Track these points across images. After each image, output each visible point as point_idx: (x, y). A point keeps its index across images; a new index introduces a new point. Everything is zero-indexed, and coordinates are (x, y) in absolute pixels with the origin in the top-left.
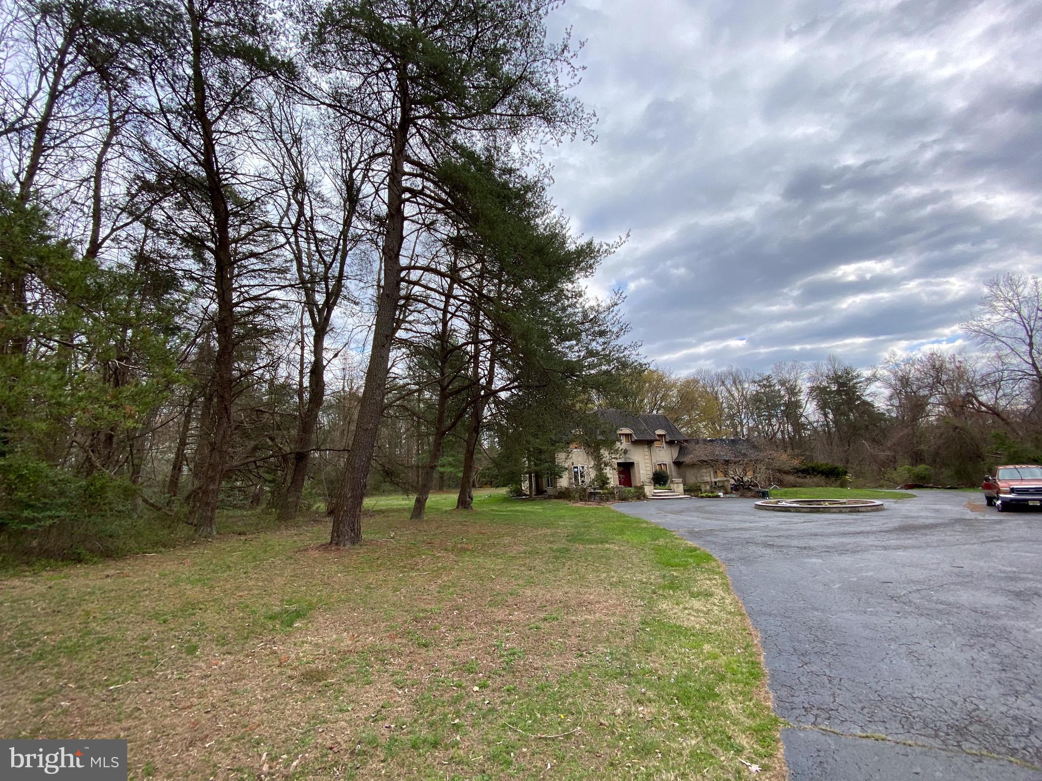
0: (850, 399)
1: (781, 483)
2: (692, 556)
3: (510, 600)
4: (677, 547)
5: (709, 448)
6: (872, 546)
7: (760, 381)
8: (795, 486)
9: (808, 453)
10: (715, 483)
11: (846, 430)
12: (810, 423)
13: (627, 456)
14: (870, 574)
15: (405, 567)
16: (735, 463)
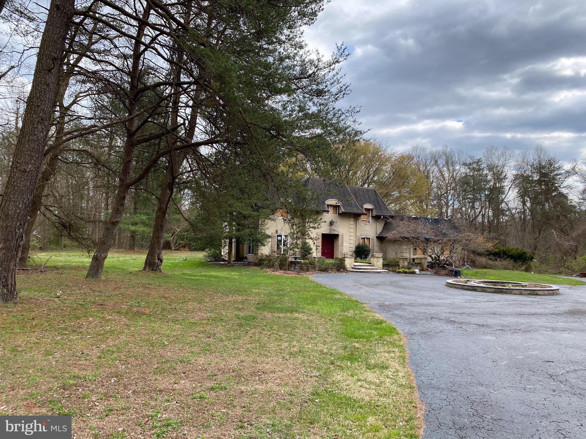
0: (548, 189)
1: (474, 264)
2: (377, 328)
3: (179, 367)
4: (365, 319)
5: (412, 226)
6: (541, 326)
7: (470, 164)
8: (486, 268)
9: (502, 237)
10: (414, 259)
11: (539, 218)
12: (509, 209)
13: (333, 227)
14: (535, 353)
15: (66, 329)
16: (435, 242)
